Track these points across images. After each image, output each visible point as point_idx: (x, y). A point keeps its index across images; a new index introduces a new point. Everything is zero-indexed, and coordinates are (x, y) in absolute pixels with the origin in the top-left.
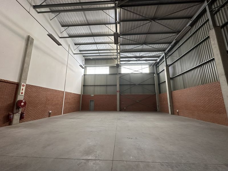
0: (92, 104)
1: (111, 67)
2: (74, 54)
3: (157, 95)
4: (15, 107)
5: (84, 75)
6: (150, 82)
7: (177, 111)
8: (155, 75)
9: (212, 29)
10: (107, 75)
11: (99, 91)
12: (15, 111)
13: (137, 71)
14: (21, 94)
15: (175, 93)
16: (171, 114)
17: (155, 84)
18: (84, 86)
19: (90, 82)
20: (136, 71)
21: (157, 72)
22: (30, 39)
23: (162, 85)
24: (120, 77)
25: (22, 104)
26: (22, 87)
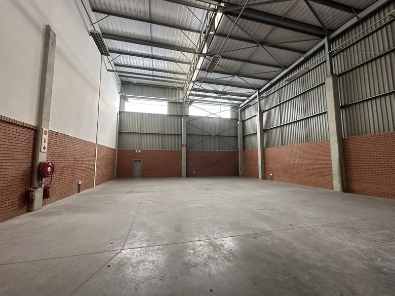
0: (138, 167)
1: (172, 103)
2: (108, 70)
3: (239, 152)
4: (36, 177)
5: (119, 112)
6: (231, 133)
7: (271, 175)
8: (239, 122)
9: (329, 76)
10: (163, 116)
11: (150, 144)
12: (36, 184)
13: (214, 114)
14: (42, 150)
15: (269, 150)
16: (262, 179)
17: (237, 137)
18: (120, 133)
19: (132, 127)
20: (212, 114)
21: (241, 119)
22: (51, 34)
23: (248, 139)
24: (188, 122)
25: (49, 169)
26: (44, 136)
